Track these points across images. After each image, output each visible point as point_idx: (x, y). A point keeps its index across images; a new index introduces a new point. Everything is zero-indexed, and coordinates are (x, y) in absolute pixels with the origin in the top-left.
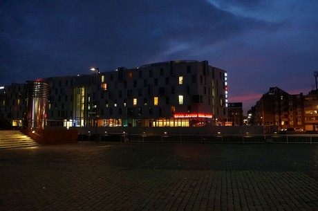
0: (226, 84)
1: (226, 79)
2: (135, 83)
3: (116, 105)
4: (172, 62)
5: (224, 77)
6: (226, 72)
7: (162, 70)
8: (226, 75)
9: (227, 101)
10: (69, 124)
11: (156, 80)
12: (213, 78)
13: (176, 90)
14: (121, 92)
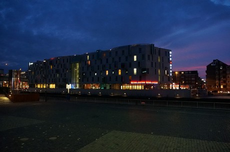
0: (171, 59)
1: (171, 56)
2: (107, 60)
3: (96, 74)
4: (129, 46)
5: (169, 54)
6: (171, 51)
7: (123, 51)
8: (171, 53)
9: (171, 71)
10: (69, 87)
11: (120, 58)
12: (159, 55)
13: (132, 65)
14: (98, 66)
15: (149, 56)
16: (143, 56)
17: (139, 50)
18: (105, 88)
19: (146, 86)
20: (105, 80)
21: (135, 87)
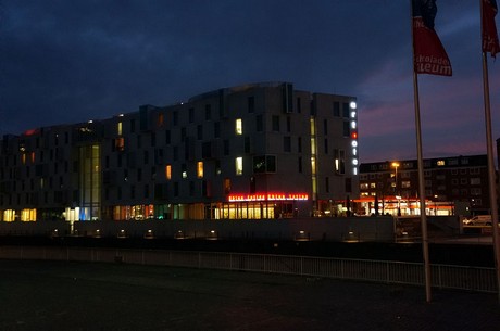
0: (354, 125)
1: (353, 114)
2: (168, 133)
4: (221, 91)
5: (348, 110)
6: (355, 99)
7: (208, 108)
8: (353, 105)
9: (355, 162)
10: (73, 215)
11: (200, 128)
12: (313, 113)
13: (231, 146)
14: (146, 153)
15: (276, 119)
16: (260, 120)
17: (249, 101)
18: (168, 216)
19: (279, 206)
20: (163, 194)
21: (244, 210)
